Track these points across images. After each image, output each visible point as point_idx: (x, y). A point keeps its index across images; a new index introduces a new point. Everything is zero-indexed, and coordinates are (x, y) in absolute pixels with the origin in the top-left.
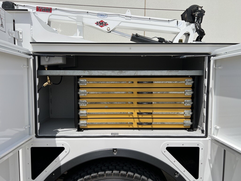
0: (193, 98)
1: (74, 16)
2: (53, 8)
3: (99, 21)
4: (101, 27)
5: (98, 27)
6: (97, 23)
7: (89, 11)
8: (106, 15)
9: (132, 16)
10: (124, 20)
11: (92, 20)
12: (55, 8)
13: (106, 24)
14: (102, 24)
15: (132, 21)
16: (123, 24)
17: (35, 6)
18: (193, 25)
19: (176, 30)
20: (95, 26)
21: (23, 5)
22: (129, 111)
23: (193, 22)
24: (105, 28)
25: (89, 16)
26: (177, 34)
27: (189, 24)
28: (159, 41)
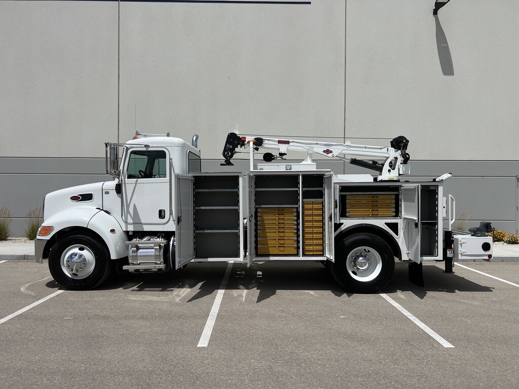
0: (395, 203)
1: (306, 146)
2: (291, 140)
3: (325, 149)
4: (328, 154)
5: (325, 154)
6: (324, 152)
7: (318, 142)
8: (332, 145)
9: (352, 145)
10: (345, 148)
11: (320, 149)
12: (292, 141)
13: (331, 152)
14: (328, 152)
15: (351, 149)
16: (344, 152)
17: (277, 140)
18: (399, 152)
19: (387, 155)
20: (323, 153)
21: (268, 139)
22: (368, 209)
23: (400, 149)
24: (330, 155)
25: (318, 146)
26: (388, 158)
27: (397, 151)
28: (373, 164)
